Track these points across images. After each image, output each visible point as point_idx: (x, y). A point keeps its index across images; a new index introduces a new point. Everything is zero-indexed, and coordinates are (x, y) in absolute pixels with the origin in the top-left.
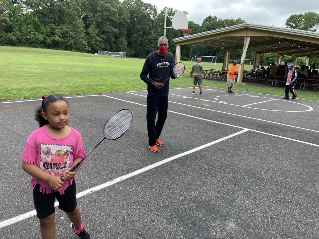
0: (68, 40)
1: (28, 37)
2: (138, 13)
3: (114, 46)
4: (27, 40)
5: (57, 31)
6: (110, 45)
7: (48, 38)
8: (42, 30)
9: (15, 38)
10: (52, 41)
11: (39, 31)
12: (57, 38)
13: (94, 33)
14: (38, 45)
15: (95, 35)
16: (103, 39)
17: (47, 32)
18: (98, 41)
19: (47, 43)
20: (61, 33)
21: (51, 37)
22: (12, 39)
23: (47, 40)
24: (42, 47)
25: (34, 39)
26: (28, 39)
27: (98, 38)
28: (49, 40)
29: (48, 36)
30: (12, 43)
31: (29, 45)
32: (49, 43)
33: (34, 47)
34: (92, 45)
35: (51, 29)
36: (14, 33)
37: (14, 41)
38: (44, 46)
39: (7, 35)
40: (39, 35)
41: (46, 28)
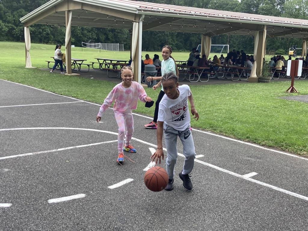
3: (111, 35)
7: (15, 28)
8: (8, 18)
11: (4, 19)
17: (14, 20)
19: (14, 34)
23: (15, 31)
29: (17, 26)
32: (17, 34)
38: (11, 38)
40: (3, 24)
41: (14, 15)
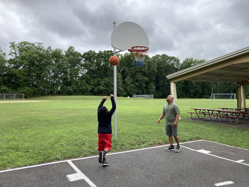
0: (109, 89)
1: (81, 88)
2: (164, 64)
3: (145, 90)
4: (80, 90)
5: (102, 82)
6: (142, 90)
7: (95, 88)
8: (91, 82)
9: (72, 89)
10: (98, 90)
11: (89, 83)
12: (101, 87)
13: (129, 82)
14: (87, 94)
15: (130, 83)
16: (136, 85)
17: (94, 84)
18: (133, 87)
19: (94, 91)
20: (105, 84)
21: (98, 87)
22: (70, 91)
23: (94, 89)
24: (90, 95)
25: (85, 89)
26: (82, 89)
27: (132, 85)
28: (96, 89)
29: (95, 87)
30: (70, 93)
31: (82, 94)
32: (95, 91)
33: (85, 95)
34: (128, 91)
35: (98, 81)
36: (72, 86)
37: (71, 92)
38: (92, 94)
39: (67, 88)
40: (89, 86)
41: (94, 81)
